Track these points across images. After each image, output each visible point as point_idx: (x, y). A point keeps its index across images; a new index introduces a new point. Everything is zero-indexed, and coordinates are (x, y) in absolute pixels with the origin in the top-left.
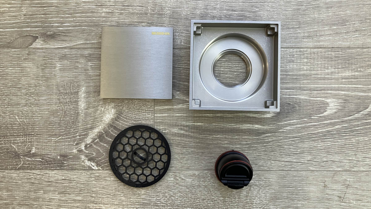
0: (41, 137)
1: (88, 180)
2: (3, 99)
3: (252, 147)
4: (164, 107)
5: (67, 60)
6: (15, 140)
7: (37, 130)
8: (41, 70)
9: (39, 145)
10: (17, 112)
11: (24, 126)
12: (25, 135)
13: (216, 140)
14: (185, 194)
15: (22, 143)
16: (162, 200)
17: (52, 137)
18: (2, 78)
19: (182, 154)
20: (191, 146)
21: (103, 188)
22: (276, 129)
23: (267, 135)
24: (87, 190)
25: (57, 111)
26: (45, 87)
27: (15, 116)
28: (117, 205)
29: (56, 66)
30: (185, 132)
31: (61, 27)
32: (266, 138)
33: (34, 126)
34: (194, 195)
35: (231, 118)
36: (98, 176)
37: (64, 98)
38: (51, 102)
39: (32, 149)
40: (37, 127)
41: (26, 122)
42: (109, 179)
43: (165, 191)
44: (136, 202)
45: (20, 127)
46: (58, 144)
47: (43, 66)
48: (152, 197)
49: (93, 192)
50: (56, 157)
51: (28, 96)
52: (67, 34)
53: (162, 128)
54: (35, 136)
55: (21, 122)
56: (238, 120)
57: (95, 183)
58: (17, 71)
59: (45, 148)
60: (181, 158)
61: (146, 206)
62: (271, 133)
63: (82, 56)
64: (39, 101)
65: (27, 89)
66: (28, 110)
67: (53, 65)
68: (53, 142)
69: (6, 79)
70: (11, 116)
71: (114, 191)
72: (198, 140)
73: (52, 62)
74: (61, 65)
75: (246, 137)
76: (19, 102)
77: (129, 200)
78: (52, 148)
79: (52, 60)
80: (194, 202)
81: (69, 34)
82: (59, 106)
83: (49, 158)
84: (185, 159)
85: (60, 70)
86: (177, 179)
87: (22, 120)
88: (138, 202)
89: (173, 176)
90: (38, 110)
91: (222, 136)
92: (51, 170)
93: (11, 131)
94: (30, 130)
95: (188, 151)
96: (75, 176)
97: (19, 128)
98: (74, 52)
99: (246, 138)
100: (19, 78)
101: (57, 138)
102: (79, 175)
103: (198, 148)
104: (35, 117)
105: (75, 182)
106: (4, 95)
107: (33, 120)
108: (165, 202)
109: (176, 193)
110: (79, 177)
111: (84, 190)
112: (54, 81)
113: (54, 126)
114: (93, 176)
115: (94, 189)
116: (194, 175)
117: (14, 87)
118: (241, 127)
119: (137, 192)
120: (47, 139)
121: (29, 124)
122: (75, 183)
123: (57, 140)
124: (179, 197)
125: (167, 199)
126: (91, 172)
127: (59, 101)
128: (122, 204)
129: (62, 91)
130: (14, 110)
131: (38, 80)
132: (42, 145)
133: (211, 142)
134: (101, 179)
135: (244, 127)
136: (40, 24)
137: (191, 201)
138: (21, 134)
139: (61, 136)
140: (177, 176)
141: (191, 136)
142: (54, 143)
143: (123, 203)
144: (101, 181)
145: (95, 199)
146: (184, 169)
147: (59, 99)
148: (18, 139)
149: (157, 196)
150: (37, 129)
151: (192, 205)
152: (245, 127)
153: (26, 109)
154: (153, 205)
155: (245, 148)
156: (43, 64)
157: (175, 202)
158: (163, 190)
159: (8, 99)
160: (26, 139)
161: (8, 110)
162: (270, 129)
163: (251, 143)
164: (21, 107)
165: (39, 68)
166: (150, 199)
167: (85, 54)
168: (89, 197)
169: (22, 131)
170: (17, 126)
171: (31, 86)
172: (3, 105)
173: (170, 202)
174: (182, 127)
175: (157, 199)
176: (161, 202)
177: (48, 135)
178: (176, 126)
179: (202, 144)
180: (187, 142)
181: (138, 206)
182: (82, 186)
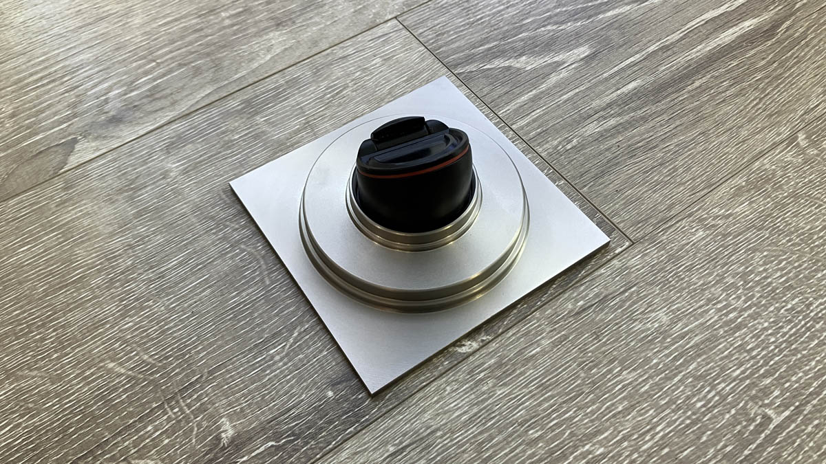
0: (228, 371)
1: (477, 398)
2: (35, 341)
3: (787, 60)
4: (519, 101)
5: (190, 143)
6: (142, 439)
7: (202, 359)
8: (127, 202)
9: (237, 400)
10: (105, 348)
11: (152, 374)
12: (169, 401)
13: (701, 93)
14: (769, 245)
15: (173, 430)
16: (733, 302)
17: (267, 350)
18: (5, 288)
19: (661, 165)
20: (663, 137)
21: (543, 387)
22: (788, 7)
23: (785, 26)
24: (500, 432)
25: (238, 270)
26: (161, 233)
27: (102, 364)
28: (627, 411)
29: (167, 171)
30: (618, 118)
31: (132, 91)
32: (791, 32)
33: (184, 355)
34: (793, 233)
35: (682, 39)
36: (499, 365)
37: (237, 229)
38: (204, 258)
39: (219, 427)
40: (199, 352)
41: (150, 360)
42: (538, 349)
43: (717, 275)
44: (675, 359)
45: (137, 388)
46: (301, 356)
47: (127, 191)
48: (701, 315)
49: (521, 424)
50: (320, 400)
51: (121, 286)
52: (157, 96)
53: (556, 143)
54: (208, 382)
55: (132, 369)
56: (701, 34)
57: (506, 390)
58: (51, 243)
59: (264, 396)
60: (670, 174)
61: (711, 349)
62: (786, 18)
63: (228, 115)
64: (163, 277)
65: (107, 269)
66: (141, 321)
67: (155, 172)
68: (281, 360)
69: (20, 283)
70: (88, 373)
71: (582, 375)
72: (664, 115)
73: (149, 168)
74: (179, 161)
75: (753, 52)
76: (96, 320)
77: (650, 368)
78: (288, 381)
79: (147, 163)
80: (812, 249)
81: (164, 92)
82: (237, 255)
83: (298, 417)
84: (681, 170)
85: (185, 172)
86: (713, 226)
87: (134, 362)
88: (681, 355)
89: (694, 224)
90: (172, 303)
91: (703, 79)
92: (331, 450)
93: (112, 418)
94: (177, 374)
95: (669, 151)
96: (427, 416)
97: (136, 394)
98: (198, 119)
99: (755, 54)
100: (64, 256)
101: (287, 340)
102: (437, 402)
103: (681, 131)
104: (176, 326)
105: (439, 434)
106: (33, 328)
107: (174, 338)
108: (745, 302)
109: (747, 261)
110: (441, 407)
111: (491, 438)
112: (182, 205)
113: (256, 315)
114: (482, 374)
115: (521, 414)
116: (739, 189)
117: (61, 288)
118: (721, 43)
119: (649, 329)
120: (253, 367)
121: (167, 358)
122: (441, 437)
123: (288, 346)
124: (765, 264)
125: (744, 289)
126: (464, 367)
127: (228, 243)
128: (641, 396)
129: (223, 215)
130: (90, 352)
131: (128, 229)
132: (250, 392)
133: (697, 103)
134: (513, 364)
135: (727, 39)
136: (68, 113)
137: (806, 252)
138: (155, 405)
139: (295, 329)
140: (706, 219)
141: (642, 118)
142: (285, 360)
143: (643, 390)
144: (518, 372)
145: (548, 443)
146: (703, 193)
147: (224, 238)
148: (149, 428)
149: (709, 300)
150: (201, 355)
151: (818, 261)
152: (729, 38)
153: (128, 323)
154: (725, 332)
155: (775, 70)
156: (126, 186)
157: (770, 283)
158: (710, 274)
159: (54, 331)
160: (181, 410)
161: (69, 363)
162: (776, 14)
163: (775, 56)
164: (112, 327)
165: (117, 200)
166: (702, 324)
167: (233, 108)
168: (524, 451)
169: (152, 395)
170: (125, 391)
171: (115, 257)
172: (43, 359)
173: (758, 292)
174: (601, 113)
175: (720, 310)
176: (735, 309)
177: (250, 350)
178: (585, 119)
179: (682, 117)
180: (644, 134)
181: (691, 368)
182: (474, 430)
